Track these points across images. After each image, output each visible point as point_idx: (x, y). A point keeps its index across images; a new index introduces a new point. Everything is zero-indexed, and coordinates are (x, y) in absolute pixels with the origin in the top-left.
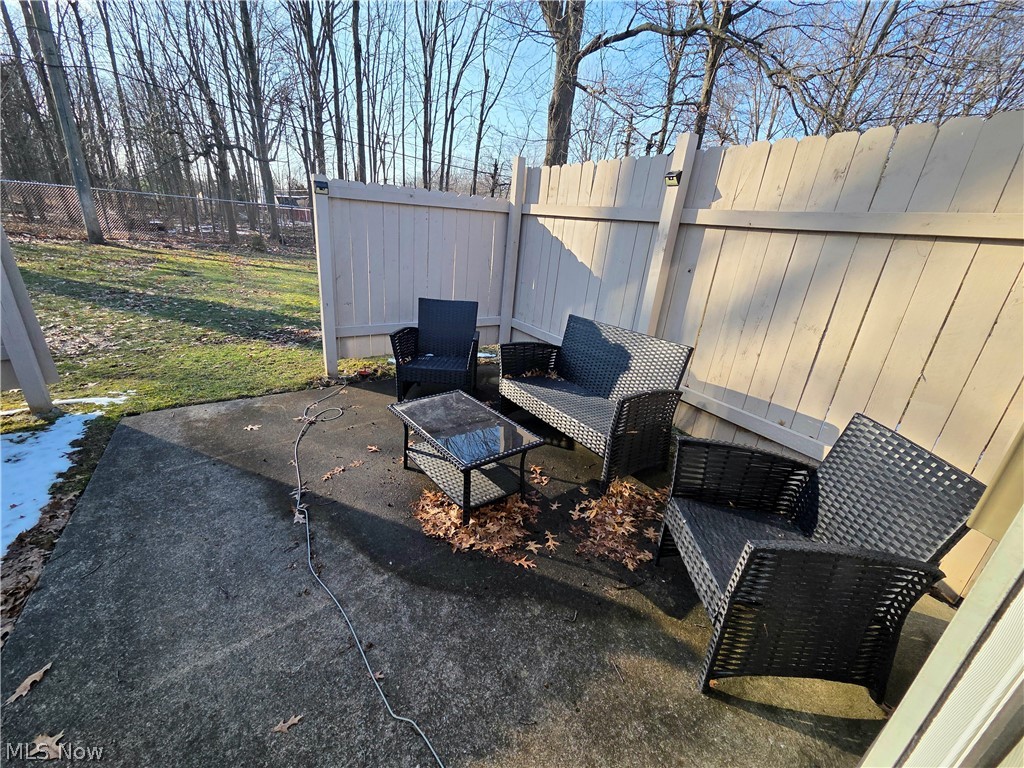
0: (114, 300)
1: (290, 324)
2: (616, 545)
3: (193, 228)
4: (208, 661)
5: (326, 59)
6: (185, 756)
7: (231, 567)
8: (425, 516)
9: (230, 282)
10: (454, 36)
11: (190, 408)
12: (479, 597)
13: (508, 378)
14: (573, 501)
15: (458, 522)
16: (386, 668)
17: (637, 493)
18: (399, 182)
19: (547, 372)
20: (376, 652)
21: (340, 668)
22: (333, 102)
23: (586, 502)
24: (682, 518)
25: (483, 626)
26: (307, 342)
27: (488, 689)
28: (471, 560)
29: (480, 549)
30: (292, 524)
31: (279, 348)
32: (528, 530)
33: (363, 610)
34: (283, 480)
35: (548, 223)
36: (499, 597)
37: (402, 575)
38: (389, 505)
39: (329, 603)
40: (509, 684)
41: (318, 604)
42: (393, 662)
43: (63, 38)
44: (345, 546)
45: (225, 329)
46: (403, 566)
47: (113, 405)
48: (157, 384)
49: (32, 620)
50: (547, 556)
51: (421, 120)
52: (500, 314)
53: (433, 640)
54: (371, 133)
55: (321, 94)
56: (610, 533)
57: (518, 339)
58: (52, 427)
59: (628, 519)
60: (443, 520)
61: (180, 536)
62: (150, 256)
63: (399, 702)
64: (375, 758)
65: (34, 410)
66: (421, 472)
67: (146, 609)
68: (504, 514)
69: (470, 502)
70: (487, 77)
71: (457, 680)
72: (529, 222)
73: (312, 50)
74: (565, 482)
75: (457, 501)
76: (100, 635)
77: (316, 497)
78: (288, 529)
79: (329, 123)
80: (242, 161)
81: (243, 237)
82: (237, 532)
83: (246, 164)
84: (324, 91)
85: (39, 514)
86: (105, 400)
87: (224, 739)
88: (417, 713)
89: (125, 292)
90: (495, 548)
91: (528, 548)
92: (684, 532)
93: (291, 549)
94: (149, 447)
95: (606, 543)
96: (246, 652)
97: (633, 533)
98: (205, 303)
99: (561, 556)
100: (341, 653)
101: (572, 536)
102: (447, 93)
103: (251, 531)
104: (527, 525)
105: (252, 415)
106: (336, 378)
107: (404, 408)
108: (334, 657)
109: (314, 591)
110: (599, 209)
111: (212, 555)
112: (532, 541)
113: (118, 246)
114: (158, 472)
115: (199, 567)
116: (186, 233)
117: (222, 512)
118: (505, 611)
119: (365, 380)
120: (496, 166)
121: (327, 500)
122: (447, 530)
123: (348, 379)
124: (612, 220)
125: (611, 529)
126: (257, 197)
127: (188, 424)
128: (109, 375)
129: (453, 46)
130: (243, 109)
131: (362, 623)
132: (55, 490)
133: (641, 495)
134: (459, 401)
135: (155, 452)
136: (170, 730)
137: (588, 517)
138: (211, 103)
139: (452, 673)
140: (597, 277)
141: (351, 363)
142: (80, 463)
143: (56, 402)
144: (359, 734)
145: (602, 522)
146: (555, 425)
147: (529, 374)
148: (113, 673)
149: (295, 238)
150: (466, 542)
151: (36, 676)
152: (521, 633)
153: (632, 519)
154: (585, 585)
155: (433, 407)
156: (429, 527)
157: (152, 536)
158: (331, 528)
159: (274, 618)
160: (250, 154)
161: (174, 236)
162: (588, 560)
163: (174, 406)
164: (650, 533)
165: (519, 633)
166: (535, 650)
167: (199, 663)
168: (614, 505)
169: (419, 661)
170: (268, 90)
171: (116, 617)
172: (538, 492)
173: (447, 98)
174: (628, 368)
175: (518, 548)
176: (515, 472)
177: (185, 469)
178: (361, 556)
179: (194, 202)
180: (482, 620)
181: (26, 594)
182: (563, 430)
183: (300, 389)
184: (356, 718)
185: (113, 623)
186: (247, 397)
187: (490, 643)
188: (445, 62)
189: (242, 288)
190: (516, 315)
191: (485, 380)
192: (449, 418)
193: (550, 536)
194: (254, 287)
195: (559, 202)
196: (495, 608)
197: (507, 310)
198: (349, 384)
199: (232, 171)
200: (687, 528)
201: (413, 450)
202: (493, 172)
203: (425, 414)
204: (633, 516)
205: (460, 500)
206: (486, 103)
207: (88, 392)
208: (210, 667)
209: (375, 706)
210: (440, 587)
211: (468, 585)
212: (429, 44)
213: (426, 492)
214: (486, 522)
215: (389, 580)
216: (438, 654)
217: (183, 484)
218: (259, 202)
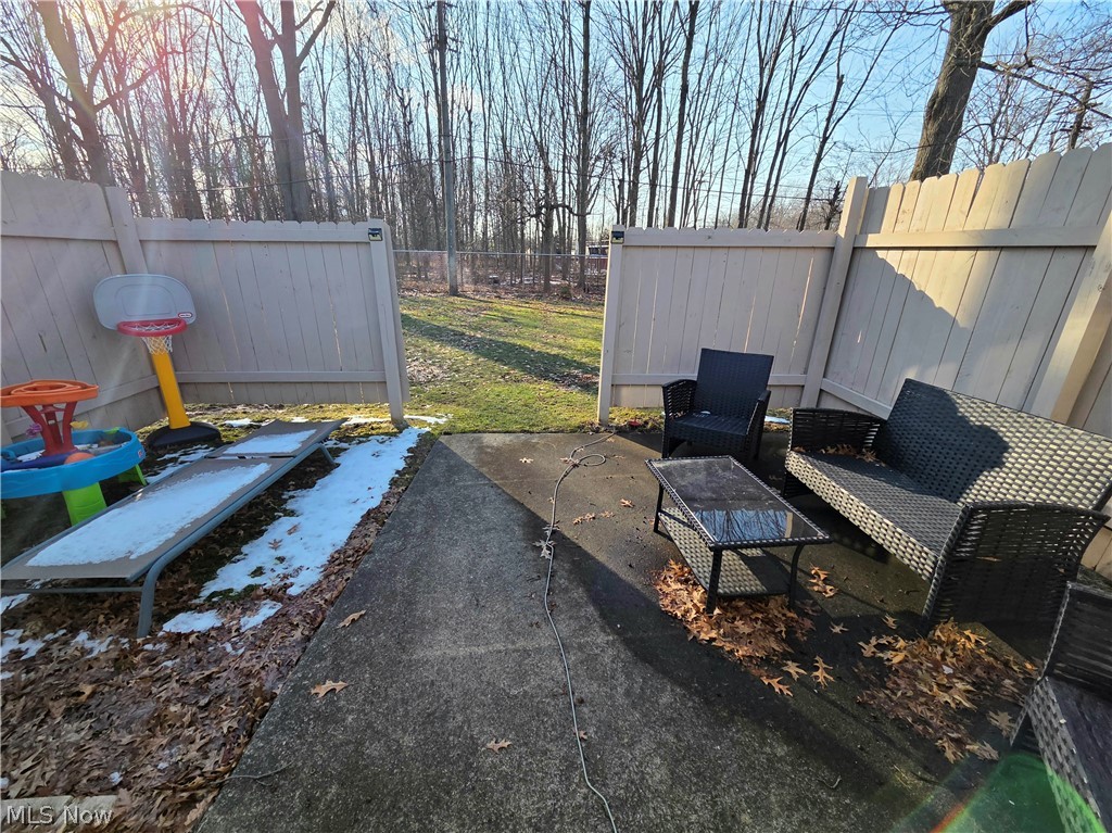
0: (455, 341)
1: (576, 368)
2: (929, 714)
3: (518, 280)
4: (453, 653)
5: (651, 109)
6: (423, 723)
7: (486, 580)
8: (665, 588)
9: (536, 328)
10: (803, 47)
11: (485, 435)
12: (707, 702)
13: (798, 452)
14: (868, 631)
15: (702, 607)
16: (592, 730)
17: (987, 653)
18: (710, 222)
19: (860, 452)
20: (585, 710)
21: (550, 709)
22: (653, 149)
23: (890, 639)
24: (1059, 715)
25: (706, 736)
26: (589, 387)
27: (696, 812)
28: (708, 655)
29: (722, 648)
30: (539, 557)
31: (563, 390)
32: (789, 646)
33: (582, 662)
34: (539, 514)
35: (891, 258)
36: (733, 713)
37: (627, 643)
38: (630, 566)
39: (554, 643)
40: (724, 820)
41: (544, 639)
42: (599, 728)
43: (458, 139)
44: (579, 593)
45: (524, 369)
46: (630, 634)
47: (437, 424)
48: (467, 411)
49: (363, 574)
50: (811, 690)
51: (746, 151)
52: (805, 372)
53: (645, 725)
54: (688, 174)
55: (643, 142)
56: (923, 694)
57: (828, 404)
58: (400, 435)
59: (960, 685)
60: (686, 601)
61: (457, 541)
62: (484, 305)
63: (597, 772)
64: (562, 815)
65: (394, 421)
66: (670, 538)
67: (424, 592)
68: (760, 616)
69: (718, 587)
70: (840, 84)
71: (661, 782)
72: (864, 258)
73: (640, 101)
74: (862, 602)
75: (703, 583)
76: (395, 601)
77: (564, 537)
78: (535, 560)
79: (647, 170)
80: (564, 217)
81: (554, 286)
82: (496, 551)
83: (567, 220)
84: (645, 139)
85: (381, 498)
86: (432, 420)
87: (451, 725)
88: (611, 794)
89: (463, 334)
90: (740, 653)
91: (785, 669)
92: (1059, 738)
93: (533, 580)
94: (452, 462)
95: (911, 705)
96: (480, 658)
97: (966, 709)
98: (514, 345)
99: (833, 697)
100: (555, 696)
101: (856, 677)
102: (784, 115)
103: (506, 553)
104: (790, 639)
105: (530, 448)
106: (606, 425)
107: (661, 465)
108: (547, 697)
109: (543, 626)
110: (982, 233)
111: (474, 564)
112: (793, 661)
113: (466, 297)
114: (454, 484)
115: (463, 571)
116: (513, 285)
117: (488, 530)
118: (738, 731)
119: (632, 431)
120: (837, 189)
121: (574, 543)
122: (687, 611)
123: (617, 428)
124: (1002, 248)
125: (925, 690)
126: (570, 249)
127: (481, 449)
128: (441, 399)
129: (800, 59)
130: (573, 171)
131: (578, 675)
132: (393, 482)
133: (996, 658)
134: (726, 468)
135: (456, 467)
136: (419, 697)
137: (888, 660)
138: (547, 169)
139: (657, 773)
140: (964, 329)
141: (624, 412)
142: (409, 465)
143: (406, 416)
144: (553, 782)
145: (912, 676)
146: (857, 523)
147: (831, 451)
148: (395, 633)
149: (598, 286)
150: (706, 633)
151: (355, 616)
152: (751, 766)
153: (969, 687)
154: (861, 749)
155: (693, 471)
156: (667, 601)
157: (440, 535)
158: (571, 572)
159: (507, 638)
160: (571, 212)
161: (504, 288)
162: (875, 717)
163: (474, 432)
164: (1001, 720)
165: (749, 766)
166: (767, 798)
167: (447, 651)
168: (938, 658)
169: (626, 740)
170: (595, 150)
171: (406, 591)
172: (815, 603)
173: (783, 120)
174: (1001, 464)
175: (772, 663)
176: (786, 566)
177: (471, 486)
178: (591, 609)
179: (523, 257)
180: (705, 729)
181: (364, 553)
182: (868, 532)
183: (572, 431)
184: (554, 766)
185: (403, 595)
186: (528, 432)
187: (710, 761)
188: (788, 80)
189: (544, 333)
190: (829, 374)
191: (771, 450)
192: (709, 485)
193: (820, 663)
194: (554, 332)
195: (913, 229)
196: (726, 723)
197: (817, 367)
198: (618, 433)
199: (556, 227)
200: (1065, 733)
201: (666, 514)
202: (832, 197)
203: (683, 476)
204: (973, 684)
205: (706, 582)
206: (834, 117)
207: (426, 412)
208: (454, 659)
209: (573, 763)
210: (665, 672)
211: (698, 682)
212: (767, 64)
213: (672, 562)
214: (734, 619)
215: (613, 642)
216: (646, 744)
217: (467, 498)
218: (573, 253)
